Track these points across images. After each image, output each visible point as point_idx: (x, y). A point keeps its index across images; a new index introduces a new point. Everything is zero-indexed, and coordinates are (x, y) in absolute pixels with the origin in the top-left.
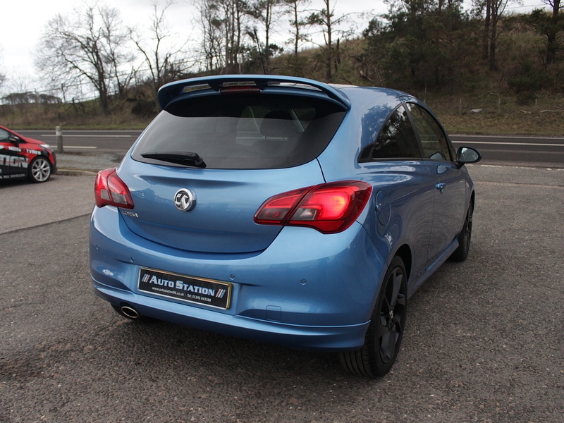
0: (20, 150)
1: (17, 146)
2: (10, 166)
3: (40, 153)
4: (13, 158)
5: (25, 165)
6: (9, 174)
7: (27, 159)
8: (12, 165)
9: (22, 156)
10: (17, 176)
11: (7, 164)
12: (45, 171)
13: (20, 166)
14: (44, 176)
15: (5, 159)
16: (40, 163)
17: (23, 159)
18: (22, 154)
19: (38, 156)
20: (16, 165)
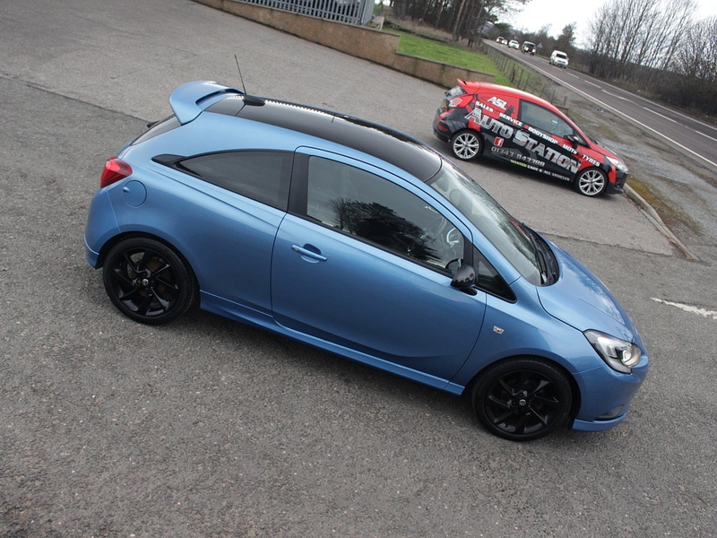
0: (575, 153)
1: (575, 148)
2: (556, 164)
3: (598, 164)
4: (563, 157)
5: (575, 170)
6: (552, 171)
7: (579, 165)
8: (559, 163)
9: (575, 159)
10: (560, 177)
11: (553, 160)
12: (597, 187)
13: (568, 168)
14: (592, 190)
15: (553, 155)
16: (594, 175)
17: (575, 162)
18: (576, 158)
19: (594, 167)
20: (564, 165)
